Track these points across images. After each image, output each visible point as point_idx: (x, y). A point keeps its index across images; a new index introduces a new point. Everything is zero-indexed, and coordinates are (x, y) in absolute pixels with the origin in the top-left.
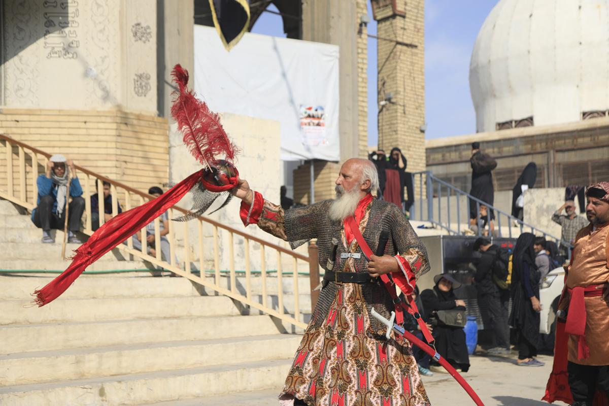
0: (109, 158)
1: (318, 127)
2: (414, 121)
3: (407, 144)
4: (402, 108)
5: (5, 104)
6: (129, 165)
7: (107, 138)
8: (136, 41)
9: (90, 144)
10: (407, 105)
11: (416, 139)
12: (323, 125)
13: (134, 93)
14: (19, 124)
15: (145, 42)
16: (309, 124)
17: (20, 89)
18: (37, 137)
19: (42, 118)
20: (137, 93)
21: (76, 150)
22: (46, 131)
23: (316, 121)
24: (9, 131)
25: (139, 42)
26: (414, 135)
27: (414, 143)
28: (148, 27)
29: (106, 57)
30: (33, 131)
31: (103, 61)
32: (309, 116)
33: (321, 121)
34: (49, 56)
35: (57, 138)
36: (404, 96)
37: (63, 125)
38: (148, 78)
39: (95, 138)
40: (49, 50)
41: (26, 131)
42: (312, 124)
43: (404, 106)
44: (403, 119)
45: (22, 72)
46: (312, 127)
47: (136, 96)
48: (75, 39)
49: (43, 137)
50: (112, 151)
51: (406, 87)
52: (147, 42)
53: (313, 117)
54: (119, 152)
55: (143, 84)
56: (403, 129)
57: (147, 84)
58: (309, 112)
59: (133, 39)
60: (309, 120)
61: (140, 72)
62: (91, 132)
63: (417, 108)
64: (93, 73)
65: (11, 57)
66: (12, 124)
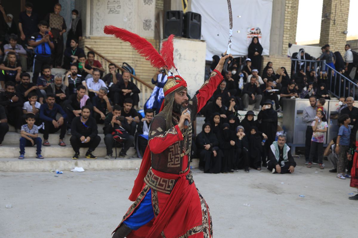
0: (130, 59)
2: (341, 29)
3: (334, 42)
4: (333, 21)
5: (92, 34)
6: (138, 62)
7: (129, 50)
8: (145, 4)
9: (123, 53)
10: (337, 20)
11: (340, 39)
13: (143, 29)
14: (96, 43)
15: (149, 5)
17: (98, 28)
18: (102, 49)
19: (105, 41)
20: (145, 29)
21: (117, 55)
22: (106, 46)
24: (93, 46)
25: (147, 5)
26: (340, 36)
27: (339, 41)
29: (131, 13)
30: (101, 46)
31: (130, 14)
32: (252, 33)
34: (109, 13)
35: (110, 49)
36: (335, 15)
37: (113, 44)
38: (150, 21)
39: (124, 50)
40: (109, 10)
41: (99, 46)
43: (334, 20)
44: (333, 28)
45: (99, 20)
47: (144, 30)
48: (119, 5)
49: (105, 49)
50: (131, 56)
51: (337, 10)
52: (151, 5)
54: (134, 56)
55: (148, 24)
56: (332, 34)
57: (150, 24)
58: (252, 31)
59: (144, 3)
61: (147, 19)
62: (123, 47)
63: (344, 21)
64: (126, 20)
65: (94, 13)
66: (94, 43)
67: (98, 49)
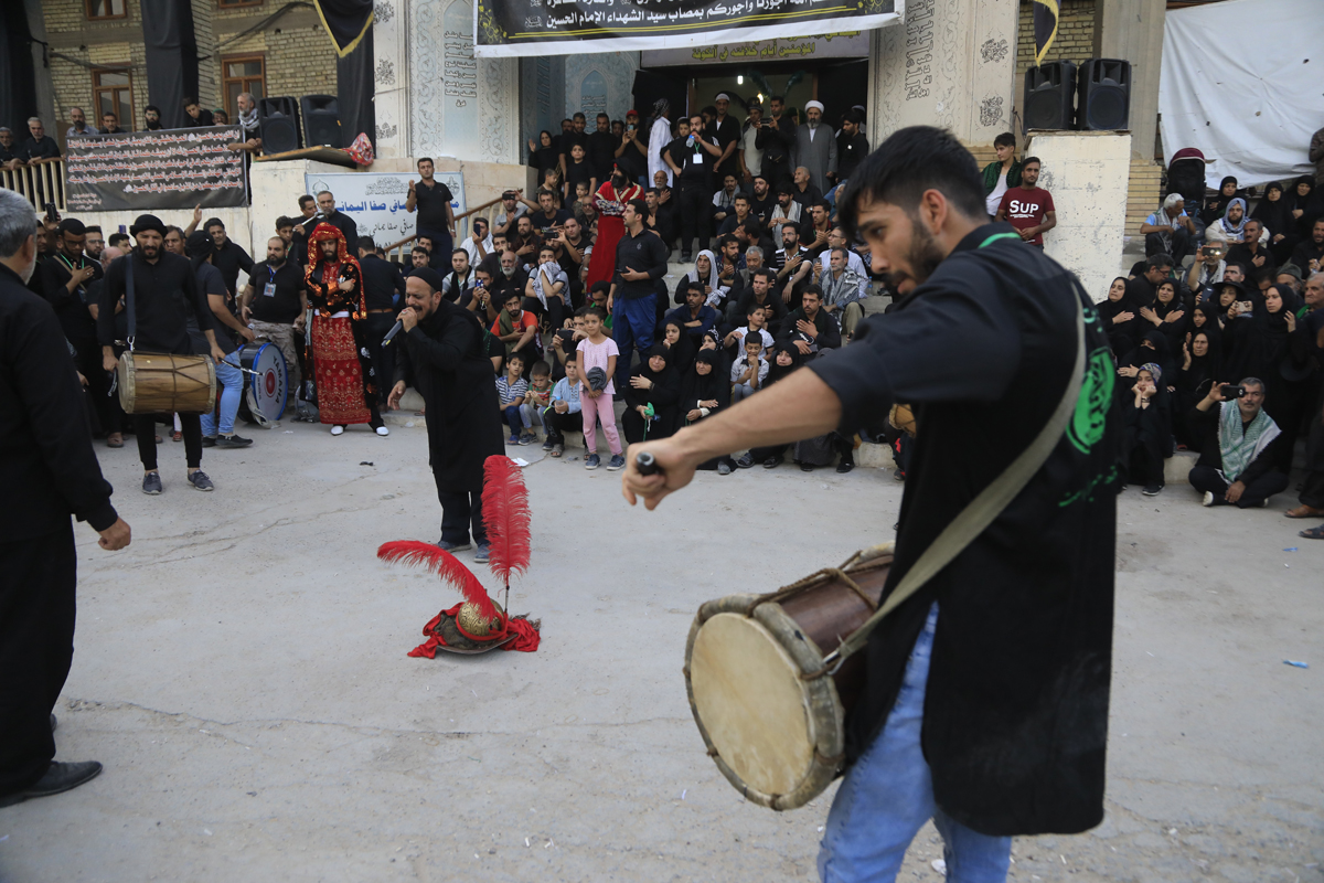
8: (986, 62)
13: (979, 123)
15: (997, 61)
20: (984, 123)
25: (991, 62)
29: (952, 88)
31: (950, 93)
34: (908, 98)
38: (998, 102)
40: (908, 91)
45: (888, 117)
47: (981, 126)
48: (929, 75)
52: (1001, 60)
55: (993, 109)
57: (997, 109)
59: (982, 61)
61: (991, 97)
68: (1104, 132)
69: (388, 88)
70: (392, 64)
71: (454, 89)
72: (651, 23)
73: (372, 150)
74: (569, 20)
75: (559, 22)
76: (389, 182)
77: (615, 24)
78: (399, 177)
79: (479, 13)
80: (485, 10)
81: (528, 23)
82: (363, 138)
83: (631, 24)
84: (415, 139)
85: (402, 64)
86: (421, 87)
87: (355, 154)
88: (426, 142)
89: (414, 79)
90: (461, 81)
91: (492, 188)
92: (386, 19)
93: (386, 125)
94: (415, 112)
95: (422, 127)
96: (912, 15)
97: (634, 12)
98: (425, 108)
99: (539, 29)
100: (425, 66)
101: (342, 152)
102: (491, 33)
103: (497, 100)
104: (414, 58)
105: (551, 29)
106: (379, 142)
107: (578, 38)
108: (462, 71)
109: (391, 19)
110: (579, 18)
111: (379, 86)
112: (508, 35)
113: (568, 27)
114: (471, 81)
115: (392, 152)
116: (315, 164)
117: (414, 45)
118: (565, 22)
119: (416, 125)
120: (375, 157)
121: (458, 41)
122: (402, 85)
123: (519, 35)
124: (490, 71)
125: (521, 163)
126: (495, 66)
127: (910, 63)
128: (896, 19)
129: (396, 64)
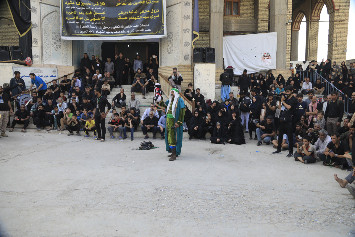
1: (268, 59)
2: (341, 49)
3: (337, 58)
4: (335, 45)
5: (161, 66)
8: (185, 47)
10: (337, 43)
11: (341, 55)
12: (270, 58)
13: (184, 60)
14: (163, 70)
15: (187, 46)
16: (264, 59)
17: (164, 62)
18: (165, 73)
19: (166, 68)
22: (166, 72)
23: (267, 58)
26: (341, 54)
27: (341, 57)
28: (189, 42)
29: (178, 52)
30: (165, 72)
32: (265, 56)
33: (269, 57)
34: (168, 54)
36: (337, 40)
37: (169, 70)
38: (188, 55)
40: (168, 52)
41: (163, 72)
42: (265, 59)
43: (336, 44)
44: (336, 49)
46: (265, 60)
48: (173, 49)
51: (338, 37)
53: (266, 56)
56: (335, 53)
57: (188, 57)
58: (264, 55)
60: (265, 57)
61: (186, 54)
63: (343, 44)
64: (175, 56)
65: (162, 55)
66: (161, 71)
67: (163, 73)
68: (210, 63)
69: (36, 45)
70: (37, 39)
71: (54, 46)
72: (107, 34)
73: (31, 61)
74: (86, 32)
75: (83, 32)
76: (37, 70)
77: (98, 33)
78: (40, 69)
79: (62, 28)
80: (64, 28)
81: (75, 32)
82: (29, 58)
83: (102, 34)
84: (44, 59)
85: (40, 40)
86: (45, 46)
87: (27, 62)
88: (47, 60)
89: (43, 43)
90: (56, 45)
91: (65, 72)
92: (35, 28)
93: (35, 55)
94: (44, 52)
95: (46, 56)
96: (168, 35)
97: (102, 31)
98: (46, 51)
99: (78, 34)
100: (46, 40)
101: (23, 61)
102: (65, 33)
103: (66, 50)
104: (43, 38)
105: (81, 34)
106: (33, 59)
107: (88, 36)
108: (57, 42)
109: (37, 28)
110: (88, 32)
111: (33, 45)
112: (70, 34)
113: (86, 33)
114: (59, 45)
115: (37, 62)
116: (15, 65)
117: (43, 35)
118: (85, 32)
119: (44, 55)
120: (32, 63)
121: (56, 34)
122: (40, 45)
123: (73, 35)
124: (64, 42)
125: (73, 66)
126: (66, 41)
127: (168, 46)
128: (165, 36)
129: (38, 39)
